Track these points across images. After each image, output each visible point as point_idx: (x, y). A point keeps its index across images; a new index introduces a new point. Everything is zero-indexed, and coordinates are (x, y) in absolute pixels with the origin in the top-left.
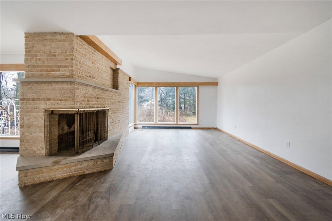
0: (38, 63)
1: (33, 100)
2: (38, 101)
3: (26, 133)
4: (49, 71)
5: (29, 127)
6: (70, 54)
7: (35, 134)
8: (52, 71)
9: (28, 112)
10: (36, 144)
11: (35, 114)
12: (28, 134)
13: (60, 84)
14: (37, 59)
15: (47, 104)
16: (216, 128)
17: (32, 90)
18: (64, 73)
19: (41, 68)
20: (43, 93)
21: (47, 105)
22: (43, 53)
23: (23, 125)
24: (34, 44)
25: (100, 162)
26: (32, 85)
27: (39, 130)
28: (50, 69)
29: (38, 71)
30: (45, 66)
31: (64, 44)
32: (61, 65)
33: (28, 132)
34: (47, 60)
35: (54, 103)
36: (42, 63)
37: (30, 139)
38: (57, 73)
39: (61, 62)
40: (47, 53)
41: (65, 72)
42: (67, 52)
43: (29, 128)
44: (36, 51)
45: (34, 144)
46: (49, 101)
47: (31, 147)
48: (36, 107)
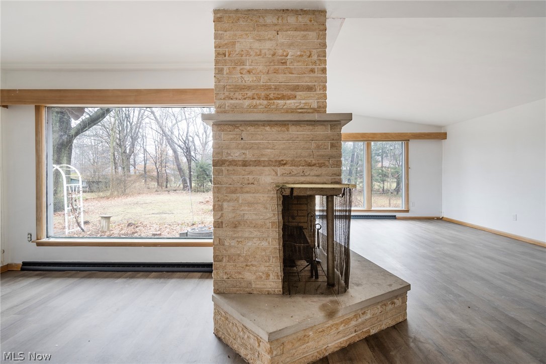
0: (246, 79)
1: (245, 164)
2: (256, 166)
3: (228, 239)
4: (271, 99)
5: (235, 227)
6: (320, 60)
7: (250, 244)
8: (279, 99)
9: (234, 191)
10: (252, 265)
11: (249, 197)
12: (233, 243)
13: (308, 127)
14: (244, 72)
15: (276, 173)
16: (443, 218)
17: (242, 141)
18: (306, 103)
19: (254, 92)
20: (268, 149)
21: (277, 175)
22: (256, 58)
23: (222, 223)
24: (235, 35)
25: (390, 305)
26: (243, 131)
27: (259, 234)
28: (274, 94)
29: (245, 99)
30: (263, 86)
31: (305, 36)
32: (298, 85)
33: (233, 238)
34: (268, 73)
35: (295, 172)
36: (255, 79)
37: (239, 255)
38: (291, 103)
39: (300, 77)
40: (267, 56)
41: (307, 101)
42: (313, 53)
43: (236, 229)
44: (242, 53)
45: (247, 266)
46: (282, 167)
47: (240, 273)
48: (251, 181)
